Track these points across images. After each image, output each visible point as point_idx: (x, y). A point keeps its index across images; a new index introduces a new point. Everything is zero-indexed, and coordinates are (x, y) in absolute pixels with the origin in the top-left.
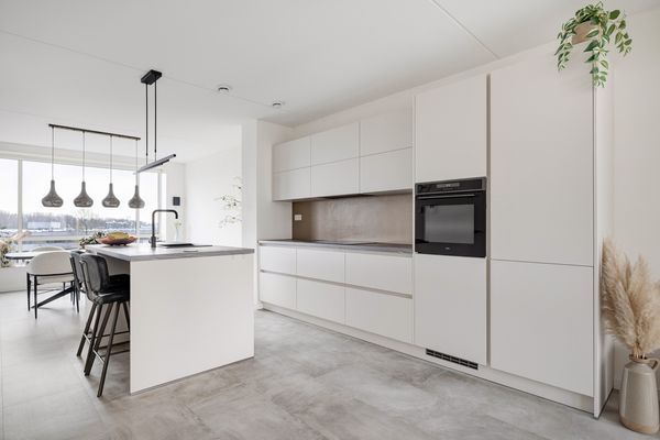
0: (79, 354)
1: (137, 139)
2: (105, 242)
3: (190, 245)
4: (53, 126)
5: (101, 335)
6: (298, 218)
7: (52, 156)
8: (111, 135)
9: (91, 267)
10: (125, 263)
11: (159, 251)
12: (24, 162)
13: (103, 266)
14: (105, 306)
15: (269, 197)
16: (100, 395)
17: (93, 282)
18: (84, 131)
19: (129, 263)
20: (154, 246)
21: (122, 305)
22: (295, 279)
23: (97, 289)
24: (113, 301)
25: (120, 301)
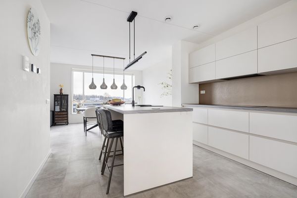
0: (100, 159)
1: (124, 59)
2: (111, 104)
3: (151, 106)
4: (92, 55)
5: (110, 151)
6: (203, 92)
7: (93, 70)
8: (114, 57)
9: (103, 117)
10: (121, 114)
11: (136, 108)
12: (85, 73)
13: (109, 116)
14: (111, 139)
15: (187, 81)
16: (108, 193)
17: (104, 125)
18: (104, 56)
19: (123, 115)
20: (133, 106)
21: (119, 139)
22: (206, 127)
23: (107, 129)
24: (114, 137)
25: (117, 137)
